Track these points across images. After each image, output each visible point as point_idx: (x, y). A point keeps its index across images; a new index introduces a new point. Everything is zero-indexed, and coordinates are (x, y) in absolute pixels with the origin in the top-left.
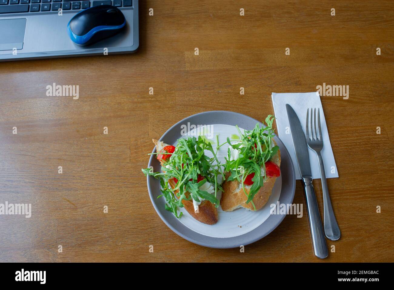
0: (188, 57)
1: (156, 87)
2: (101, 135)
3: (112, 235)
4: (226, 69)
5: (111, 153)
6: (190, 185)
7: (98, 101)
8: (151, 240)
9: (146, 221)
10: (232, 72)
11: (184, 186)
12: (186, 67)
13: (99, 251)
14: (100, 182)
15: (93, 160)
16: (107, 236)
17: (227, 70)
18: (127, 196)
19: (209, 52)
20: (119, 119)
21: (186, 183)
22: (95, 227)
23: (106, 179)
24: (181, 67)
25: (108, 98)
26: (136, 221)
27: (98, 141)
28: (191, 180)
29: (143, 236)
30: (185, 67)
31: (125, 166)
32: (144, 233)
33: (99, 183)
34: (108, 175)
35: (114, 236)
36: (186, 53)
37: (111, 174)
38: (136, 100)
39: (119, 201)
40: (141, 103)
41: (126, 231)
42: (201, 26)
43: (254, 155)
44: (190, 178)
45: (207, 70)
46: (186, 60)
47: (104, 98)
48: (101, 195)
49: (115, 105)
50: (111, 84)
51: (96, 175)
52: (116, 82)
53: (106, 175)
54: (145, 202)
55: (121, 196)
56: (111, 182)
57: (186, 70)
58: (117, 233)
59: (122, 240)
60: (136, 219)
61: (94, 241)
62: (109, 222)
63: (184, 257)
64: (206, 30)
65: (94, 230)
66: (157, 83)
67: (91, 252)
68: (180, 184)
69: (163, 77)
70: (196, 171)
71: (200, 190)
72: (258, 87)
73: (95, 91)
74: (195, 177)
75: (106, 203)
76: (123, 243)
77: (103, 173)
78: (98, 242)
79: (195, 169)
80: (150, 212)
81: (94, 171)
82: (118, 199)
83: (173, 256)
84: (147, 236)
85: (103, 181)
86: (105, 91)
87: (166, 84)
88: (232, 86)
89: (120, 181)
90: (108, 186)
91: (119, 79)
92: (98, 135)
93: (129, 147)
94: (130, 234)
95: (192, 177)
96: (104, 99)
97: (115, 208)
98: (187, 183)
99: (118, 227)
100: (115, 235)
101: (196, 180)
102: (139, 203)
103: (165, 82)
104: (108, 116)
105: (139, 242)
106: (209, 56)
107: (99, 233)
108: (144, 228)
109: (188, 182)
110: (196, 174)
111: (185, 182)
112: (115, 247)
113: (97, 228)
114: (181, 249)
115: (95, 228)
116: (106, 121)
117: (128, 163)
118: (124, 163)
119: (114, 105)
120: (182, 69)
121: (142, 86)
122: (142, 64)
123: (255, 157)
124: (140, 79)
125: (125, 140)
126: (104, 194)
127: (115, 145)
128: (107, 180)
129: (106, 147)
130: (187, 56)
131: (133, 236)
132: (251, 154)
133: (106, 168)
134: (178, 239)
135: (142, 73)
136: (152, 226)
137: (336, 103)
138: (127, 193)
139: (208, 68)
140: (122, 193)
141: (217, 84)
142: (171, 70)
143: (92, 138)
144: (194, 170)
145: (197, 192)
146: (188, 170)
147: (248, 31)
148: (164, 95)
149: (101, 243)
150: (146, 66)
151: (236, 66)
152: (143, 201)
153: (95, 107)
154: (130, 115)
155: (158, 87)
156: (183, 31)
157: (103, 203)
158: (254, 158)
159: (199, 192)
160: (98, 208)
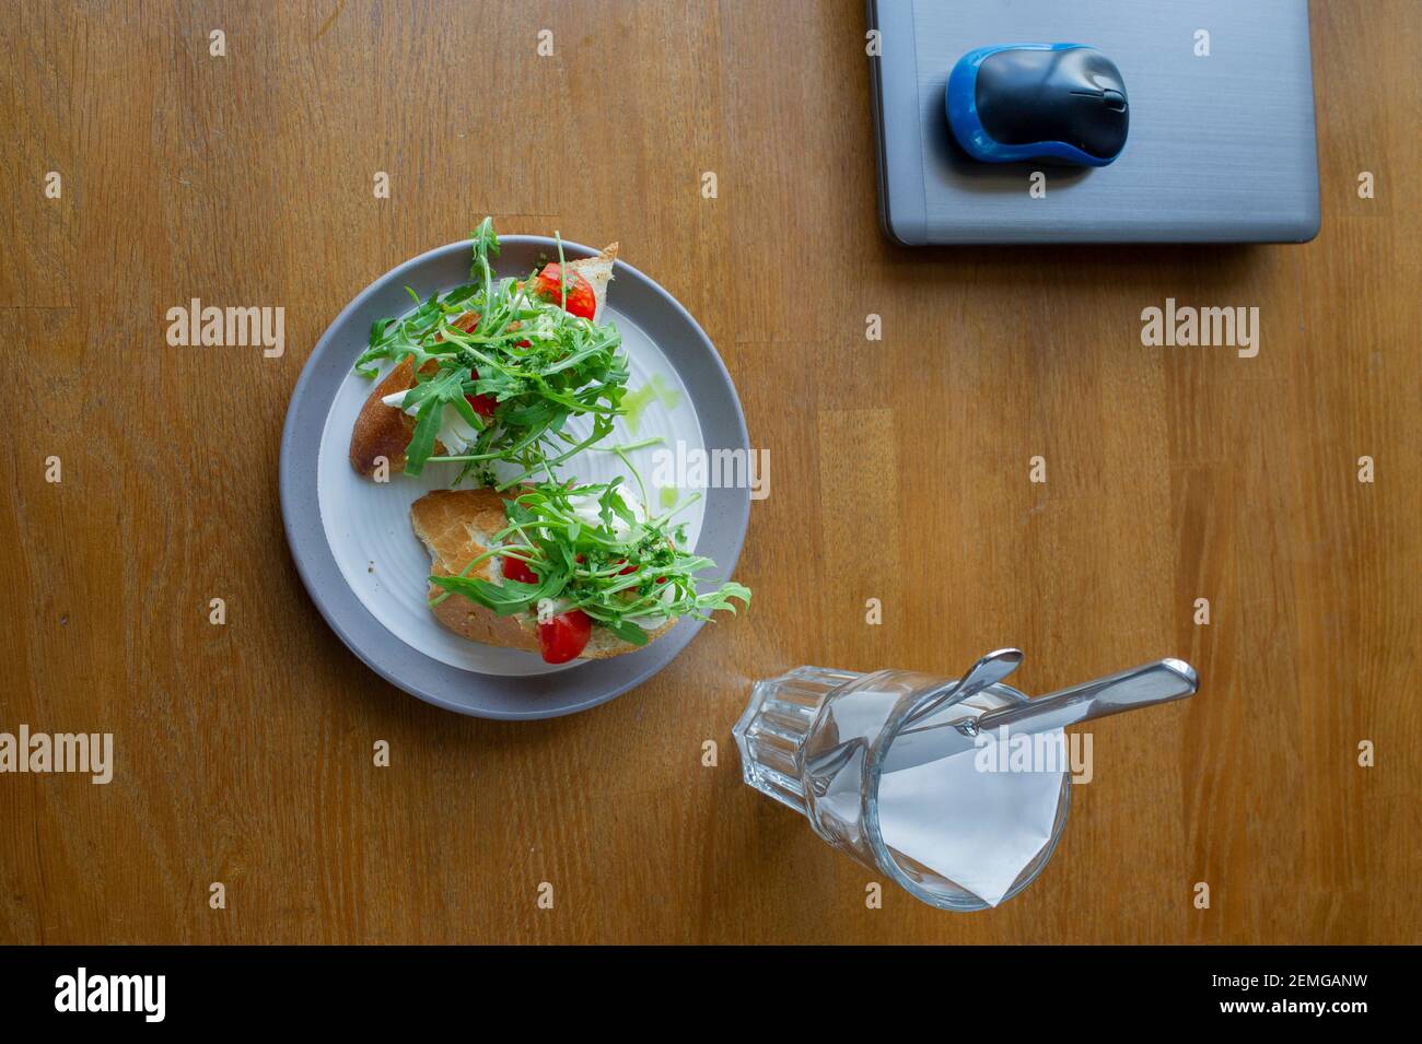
0: (868, 419)
1: (752, 306)
2: (575, 117)
3: (216, 156)
4: (824, 553)
5: (506, 150)
6: (457, 374)
7: (703, 109)
8: (193, 281)
9: (263, 266)
10: (812, 571)
11: (455, 355)
12: (829, 412)
13: (161, 116)
14: (400, 117)
15: (481, 93)
16: (212, 139)
17: (819, 556)
18: (350, 205)
19: (892, 494)
20: (634, 180)
21: (463, 360)
22: (244, 99)
23: (411, 136)
24: (832, 393)
25: (711, 142)
26: (263, 233)
27: (553, 110)
28: (475, 376)
29: (210, 254)
30: (829, 409)
31: (458, 197)
32: (220, 261)
33: (400, 113)
34: (427, 141)
35: (210, 163)
36: (888, 413)
37: (430, 153)
38: (703, 236)
39: (334, 178)
40: (693, 254)
41: (228, 200)
42: (995, 470)
43: (594, 572)
44: (481, 371)
45: (820, 484)
46: (858, 412)
47: (710, 126)
48: (356, 121)
49: (687, 164)
50: (766, 150)
51: (426, 104)
52: (775, 168)
53: (427, 136)
54: (327, 264)
55: (351, 184)
56: (400, 152)
57: (820, 413)
58: (222, 173)
59: (197, 190)
60: (268, 235)
61: (195, 97)
62: (261, 147)
63: (134, 389)
64: (977, 486)
65: (234, 97)
66: (768, 308)
67: (159, 90)
68: (460, 340)
69: (791, 331)
70: (504, 390)
71: (444, 407)
72: (754, 663)
73: (738, 97)
74: (486, 387)
75: (328, 136)
76: (188, 192)
77: (435, 126)
78: (193, 110)
79: (511, 385)
80: (291, 279)
81: (443, 96)
82: (339, 176)
83: (137, 353)
84: (208, 268)
85: (404, 127)
86: (737, 129)
87: (765, 340)
88: (757, 573)
89: (406, 184)
90: (387, 144)
91: (785, 179)
92: (573, 109)
93: (527, 212)
94: (218, 213)
95: (485, 378)
96: (708, 127)
97: (307, 164)
98: (463, 362)
99: (244, 178)
100: (214, 165)
101: (475, 392)
102: (326, 244)
103: (772, 339)
104: (646, 141)
105: (190, 242)
106: (873, 495)
107: (223, 113)
108: (238, 260)
109: (468, 366)
110: (494, 390)
111: (466, 356)
112: (174, 165)
113: (239, 109)
114: (161, 379)
115: (238, 100)
116: (626, 136)
117: (471, 209)
118: (468, 196)
119: (685, 163)
120: (821, 397)
121: (759, 258)
122: (844, 258)
123: (587, 573)
124: (783, 250)
125: (553, 199)
126: (359, 128)
127: (536, 165)
128: (408, 137)
129: (530, 137)
130: (876, 415)
131: (211, 225)
132: (596, 558)
133: (452, 134)
134: (197, 372)
135: (808, 258)
136: (243, 286)
137: (690, 935)
138: (360, 204)
139: (828, 490)
140: (362, 190)
141: (764, 520)
142: (819, 358)
143: (562, 89)
144: (507, 383)
145: (437, 397)
146: (510, 363)
147: (977, 638)
148: (724, 333)
149: (187, 120)
150: (837, 274)
151: (836, 587)
152: (330, 257)
153: (677, 97)
154: (646, 217)
155: (753, 312)
156: (975, 406)
157: (325, 125)
158: (583, 572)
159: (436, 403)
160: (311, 109)
